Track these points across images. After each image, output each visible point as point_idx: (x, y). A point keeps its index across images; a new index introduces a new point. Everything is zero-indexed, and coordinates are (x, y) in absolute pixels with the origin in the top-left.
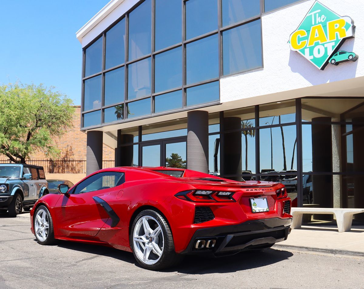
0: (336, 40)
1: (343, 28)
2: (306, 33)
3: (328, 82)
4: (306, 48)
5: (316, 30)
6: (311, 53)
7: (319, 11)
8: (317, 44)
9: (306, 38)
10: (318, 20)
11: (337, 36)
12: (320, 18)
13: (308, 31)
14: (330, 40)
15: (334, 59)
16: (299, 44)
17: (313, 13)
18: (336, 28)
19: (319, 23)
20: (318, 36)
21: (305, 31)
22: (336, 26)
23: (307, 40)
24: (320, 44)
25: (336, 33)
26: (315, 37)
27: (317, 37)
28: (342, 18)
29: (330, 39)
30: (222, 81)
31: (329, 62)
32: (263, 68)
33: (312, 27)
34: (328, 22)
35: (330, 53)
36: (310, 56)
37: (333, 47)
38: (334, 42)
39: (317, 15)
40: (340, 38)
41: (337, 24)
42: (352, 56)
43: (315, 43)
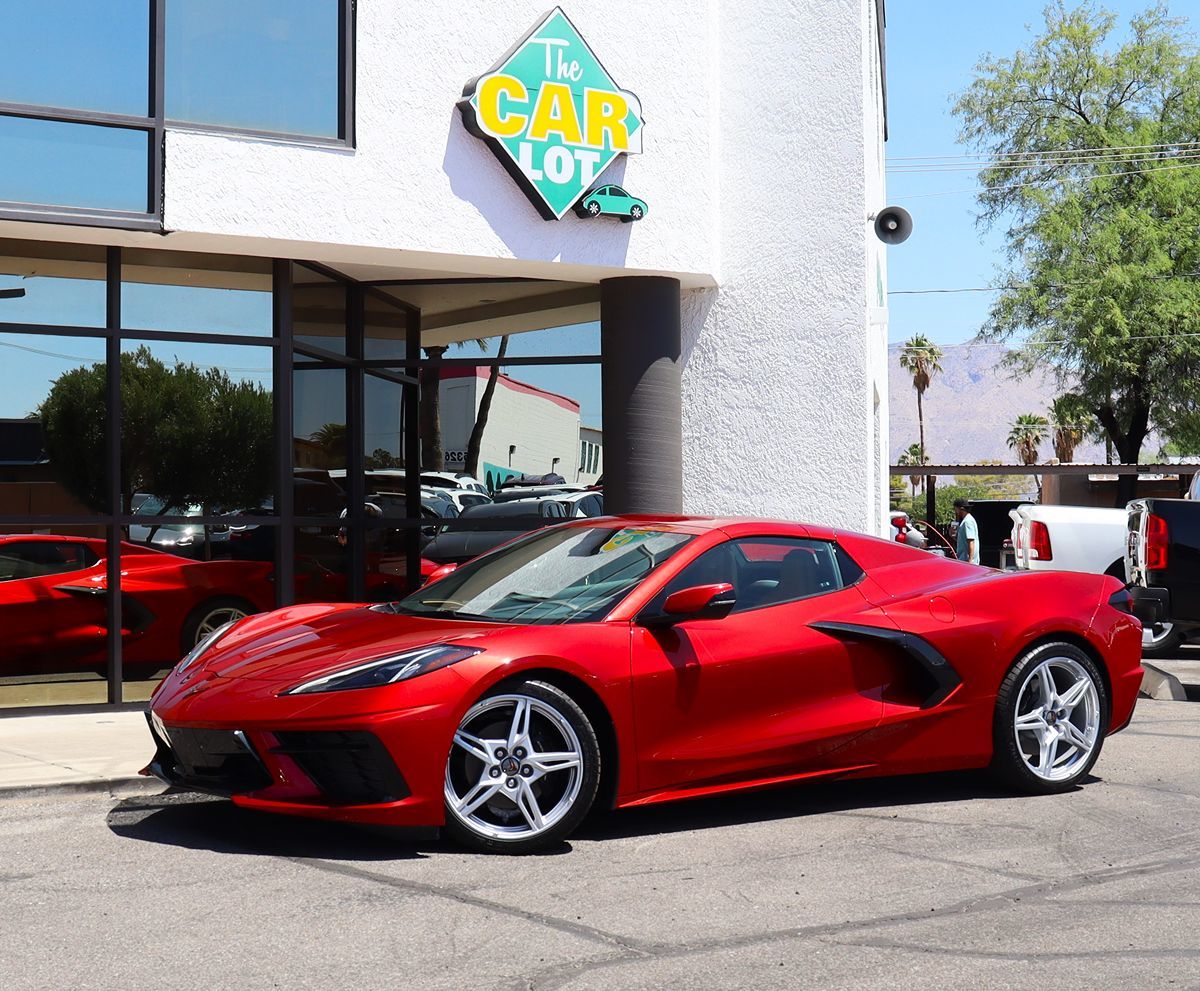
0: (602, 148)
1: (621, 122)
2: (526, 92)
3: (557, 259)
4: (522, 138)
5: (556, 97)
6: (538, 163)
7: (566, 43)
8: (555, 141)
9: (527, 109)
10: (562, 68)
11: (607, 139)
12: (566, 64)
13: (533, 90)
14: (589, 143)
15: (596, 203)
16: (503, 118)
17: (548, 42)
18: (605, 115)
19: (563, 80)
20: (558, 118)
21: (524, 89)
22: (607, 109)
23: (526, 117)
24: (565, 146)
25: (604, 128)
26: (552, 117)
27: (555, 118)
28: (620, 94)
29: (588, 140)
30: (176, 142)
31: (585, 205)
32: (355, 148)
33: (544, 83)
34: (586, 89)
35: (587, 181)
36: (533, 168)
37: (596, 166)
38: (598, 154)
39: (560, 52)
40: (612, 149)
41: (610, 108)
42: (640, 209)
43: (550, 134)
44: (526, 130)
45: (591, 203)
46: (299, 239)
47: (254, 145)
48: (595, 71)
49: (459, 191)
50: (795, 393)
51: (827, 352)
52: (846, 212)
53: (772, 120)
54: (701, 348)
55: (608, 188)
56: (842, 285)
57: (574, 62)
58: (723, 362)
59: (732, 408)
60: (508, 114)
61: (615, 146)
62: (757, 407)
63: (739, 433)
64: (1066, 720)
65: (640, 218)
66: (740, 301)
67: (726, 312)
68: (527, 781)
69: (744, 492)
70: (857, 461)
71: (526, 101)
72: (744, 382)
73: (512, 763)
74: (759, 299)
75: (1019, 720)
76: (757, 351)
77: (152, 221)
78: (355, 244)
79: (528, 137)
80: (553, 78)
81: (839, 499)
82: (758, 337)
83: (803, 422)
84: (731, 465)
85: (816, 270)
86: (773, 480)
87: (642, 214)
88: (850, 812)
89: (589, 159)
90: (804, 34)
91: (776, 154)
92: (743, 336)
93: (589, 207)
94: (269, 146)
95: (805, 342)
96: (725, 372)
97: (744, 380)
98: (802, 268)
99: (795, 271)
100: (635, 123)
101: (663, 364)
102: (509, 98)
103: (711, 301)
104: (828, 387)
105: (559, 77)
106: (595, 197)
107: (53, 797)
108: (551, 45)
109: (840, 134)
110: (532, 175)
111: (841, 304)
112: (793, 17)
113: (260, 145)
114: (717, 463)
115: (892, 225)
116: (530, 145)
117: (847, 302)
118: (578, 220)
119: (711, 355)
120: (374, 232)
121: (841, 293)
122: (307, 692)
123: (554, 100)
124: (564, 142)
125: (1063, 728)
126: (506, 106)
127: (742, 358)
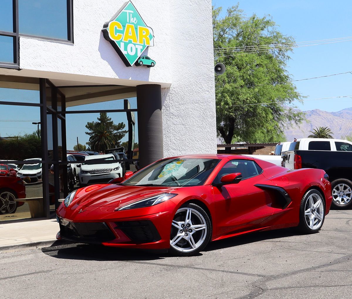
0: (143, 44)
1: (148, 36)
2: (122, 27)
3: (130, 79)
4: (121, 41)
5: (130, 28)
6: (126, 49)
7: (133, 12)
8: (130, 42)
9: (122, 32)
10: (132, 19)
11: (144, 42)
12: (133, 18)
13: (124, 26)
14: (139, 43)
15: (142, 61)
16: (116, 35)
17: (128, 11)
18: (144, 34)
19: (132, 23)
20: (131, 35)
21: (122, 26)
23: (122, 34)
24: (133, 44)
26: (129, 35)
28: (147, 28)
30: (23, 41)
31: (139, 62)
32: (73, 43)
33: (127, 24)
34: (138, 26)
35: (139, 55)
36: (124, 50)
37: (141, 50)
38: (142, 46)
39: (131, 14)
40: (146, 45)
41: (145, 32)
42: (154, 63)
43: (129, 40)
44: (122, 39)
45: (140, 61)
46: (59, 72)
47: (45, 42)
48: (141, 21)
49: (103, 57)
50: (194, 120)
51: (204, 107)
52: (208, 65)
53: (185, 37)
54: (165, 106)
55: (145, 57)
56: (208, 87)
57: (135, 18)
58: (172, 111)
59: (175, 125)
60: (117, 34)
61: (146, 44)
62: (183, 124)
63: (177, 132)
64: (316, 212)
65: (154, 66)
66: (177, 92)
67: (172, 95)
68: (191, 234)
69: (179, 150)
70: (213, 140)
71: (122, 29)
72: (179, 117)
73: (186, 228)
74: (182, 91)
75: (306, 212)
76: (182, 107)
77: (16, 66)
78: (74, 73)
79: (123, 41)
80: (129, 23)
81: (208, 152)
82: (182, 103)
83: (197, 129)
84: (175, 142)
85: (199, 82)
86: (188, 146)
87: (154, 65)
88: (265, 240)
89: (140, 48)
90: (194, 11)
91: (187, 47)
92: (178, 103)
93: (140, 63)
94: (49, 42)
95: (197, 104)
96: (172, 114)
97: (178, 116)
98: (195, 82)
99: (193, 83)
100: (152, 37)
101: (158, 111)
102: (117, 29)
103: (168, 92)
104: (204, 118)
105: (131, 22)
106: (141, 59)
107: (20, 249)
108: (129, 12)
109: (206, 41)
110: (124, 53)
111: (207, 92)
112: (191, 5)
113: (47, 42)
114: (171, 141)
115: (219, 69)
116: (124, 43)
117: (209, 92)
118: (136, 67)
119: (168, 108)
120: (80, 70)
121: (207, 89)
122: (124, 209)
123: (130, 29)
124: (133, 42)
125: (315, 214)
126: (117, 31)
127: (178, 109)
